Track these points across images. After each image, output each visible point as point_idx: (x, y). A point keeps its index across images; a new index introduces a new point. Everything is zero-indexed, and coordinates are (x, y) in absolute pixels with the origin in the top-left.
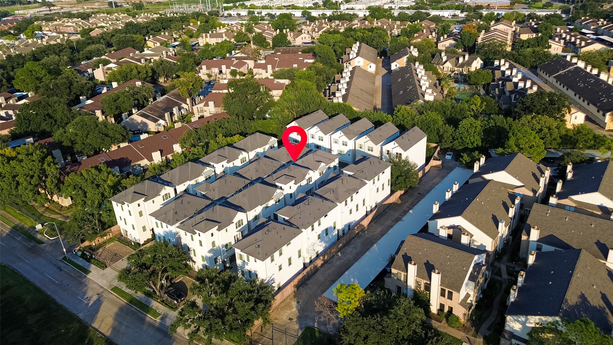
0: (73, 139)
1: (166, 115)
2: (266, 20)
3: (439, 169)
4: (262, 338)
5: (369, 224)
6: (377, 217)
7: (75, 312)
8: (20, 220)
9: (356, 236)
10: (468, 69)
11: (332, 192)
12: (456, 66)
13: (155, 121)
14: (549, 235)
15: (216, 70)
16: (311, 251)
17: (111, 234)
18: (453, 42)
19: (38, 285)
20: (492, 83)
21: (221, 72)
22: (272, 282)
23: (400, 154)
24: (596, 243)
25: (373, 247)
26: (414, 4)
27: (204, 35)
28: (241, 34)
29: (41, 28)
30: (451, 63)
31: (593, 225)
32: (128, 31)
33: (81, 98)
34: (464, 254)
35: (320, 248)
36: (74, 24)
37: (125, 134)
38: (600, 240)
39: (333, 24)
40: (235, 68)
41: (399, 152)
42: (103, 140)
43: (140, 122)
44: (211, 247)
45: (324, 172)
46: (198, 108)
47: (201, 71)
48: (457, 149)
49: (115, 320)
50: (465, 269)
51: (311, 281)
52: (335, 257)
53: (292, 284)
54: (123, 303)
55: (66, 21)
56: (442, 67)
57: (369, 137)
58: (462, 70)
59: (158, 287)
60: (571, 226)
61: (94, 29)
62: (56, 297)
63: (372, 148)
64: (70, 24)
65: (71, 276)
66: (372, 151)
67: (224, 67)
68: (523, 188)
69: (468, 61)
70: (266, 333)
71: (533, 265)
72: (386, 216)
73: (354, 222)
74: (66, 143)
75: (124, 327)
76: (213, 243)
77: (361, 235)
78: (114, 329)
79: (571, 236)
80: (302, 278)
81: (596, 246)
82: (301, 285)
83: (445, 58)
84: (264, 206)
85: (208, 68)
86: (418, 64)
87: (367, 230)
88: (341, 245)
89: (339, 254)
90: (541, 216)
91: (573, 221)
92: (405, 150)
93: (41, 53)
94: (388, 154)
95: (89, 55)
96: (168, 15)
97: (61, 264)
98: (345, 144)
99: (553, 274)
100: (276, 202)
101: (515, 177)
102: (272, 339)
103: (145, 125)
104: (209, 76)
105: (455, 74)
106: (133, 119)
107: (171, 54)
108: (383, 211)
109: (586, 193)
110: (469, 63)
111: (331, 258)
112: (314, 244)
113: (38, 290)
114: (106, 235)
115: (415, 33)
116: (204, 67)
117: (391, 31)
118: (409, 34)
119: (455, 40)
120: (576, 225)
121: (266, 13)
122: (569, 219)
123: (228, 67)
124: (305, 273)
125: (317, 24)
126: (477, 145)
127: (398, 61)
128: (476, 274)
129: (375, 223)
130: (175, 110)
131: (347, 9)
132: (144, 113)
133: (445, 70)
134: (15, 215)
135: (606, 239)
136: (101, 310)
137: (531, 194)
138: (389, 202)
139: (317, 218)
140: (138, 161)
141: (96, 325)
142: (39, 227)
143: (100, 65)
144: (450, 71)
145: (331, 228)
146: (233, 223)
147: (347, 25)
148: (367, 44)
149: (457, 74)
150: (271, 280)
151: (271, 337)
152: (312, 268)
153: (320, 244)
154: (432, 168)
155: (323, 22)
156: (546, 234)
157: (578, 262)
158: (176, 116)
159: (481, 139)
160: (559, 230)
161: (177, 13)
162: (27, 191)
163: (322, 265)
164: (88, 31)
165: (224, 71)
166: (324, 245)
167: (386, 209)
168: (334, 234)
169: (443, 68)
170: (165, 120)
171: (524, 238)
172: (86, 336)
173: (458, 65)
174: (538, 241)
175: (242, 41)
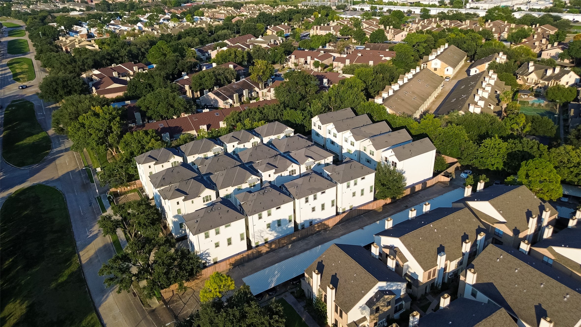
0: (148, 106)
1: (234, 95)
3: (445, 186)
4: (179, 301)
5: (334, 226)
6: (347, 220)
7: (77, 239)
8: (93, 162)
9: (316, 233)
10: (557, 83)
11: (296, 187)
12: (542, 78)
13: (224, 99)
14: (489, 283)
15: (302, 60)
16: (257, 237)
17: (135, 185)
18: (560, 51)
19: (70, 212)
20: (572, 102)
21: (306, 62)
22: (207, 255)
23: (396, 163)
24: (536, 307)
25: (317, 247)
26: (551, 5)
27: (315, 27)
28: (346, 28)
29: (203, 14)
30: (537, 75)
31: (542, 286)
32: (259, 20)
33: (183, 73)
34: (369, 276)
35: (271, 236)
36: (226, 12)
37: (188, 107)
38: (542, 304)
39: (443, 23)
40: (318, 60)
41: (395, 161)
42: (168, 110)
43: (213, 98)
44: (177, 214)
45: (312, 167)
46: (263, 92)
47: (290, 60)
48: (479, 168)
49: (96, 253)
50: (363, 292)
51: (250, 264)
52: (285, 248)
53: (228, 262)
54: (109, 241)
55: (223, 9)
56: (526, 78)
57: (373, 141)
58: (548, 84)
59: (133, 236)
60: (518, 280)
61: (235, 17)
62: (73, 225)
63: (373, 152)
64: (223, 12)
65: (93, 212)
66: (373, 155)
67: (309, 58)
68: (504, 225)
69: (558, 74)
70: (185, 297)
71: (445, 309)
72: (357, 221)
73: (318, 220)
74: (143, 109)
75: (97, 260)
76: (179, 211)
77: (321, 234)
78: (91, 260)
79: (512, 290)
80: (240, 259)
81: (534, 310)
82: (238, 265)
83: (531, 69)
84: (236, 187)
85: (296, 58)
86: (492, 72)
87: (329, 230)
88: (294, 238)
89: (290, 246)
90: (491, 260)
91: (522, 274)
92: (400, 160)
93: (185, 34)
94: (386, 161)
95: (217, 38)
96: (300, 8)
97: (94, 201)
98: (352, 144)
99: (450, 325)
100: (252, 187)
101: (499, 211)
102: (185, 304)
103: (216, 101)
104: (296, 65)
105: (538, 87)
106: (208, 96)
107: (278, 42)
108: (357, 216)
109: (569, 247)
110: (558, 77)
111: (279, 248)
112: (263, 231)
113: (68, 217)
114: (129, 186)
115: (522, 38)
116: (293, 56)
117: (500, 33)
118: (516, 39)
119: (563, 49)
120: (523, 280)
121: (387, 9)
122: (519, 271)
123: (312, 58)
124: (244, 255)
125: (425, 22)
126: (497, 168)
127: (479, 66)
128: (375, 300)
129: (342, 225)
130: (245, 92)
131: (471, 8)
132: (218, 92)
133: (529, 81)
134: (93, 157)
135: (550, 305)
136: (92, 243)
137: (511, 234)
138: (367, 209)
139: (268, 207)
140: (188, 130)
141: (81, 253)
142: (99, 169)
143: (218, 48)
144: (535, 83)
145: (285, 220)
146: (200, 196)
147: (454, 25)
148: (458, 47)
149: (541, 88)
150: (206, 254)
151: (185, 302)
152: (254, 252)
153: (270, 232)
154: (439, 183)
155: (433, 21)
156: (486, 280)
157: (484, 320)
158: (245, 97)
159: (504, 162)
160: (502, 280)
161: (307, 6)
162: (93, 141)
163: (267, 252)
164: (231, 18)
165: (308, 62)
166: (276, 235)
167: (362, 214)
168: (289, 227)
169: (528, 79)
170: (233, 100)
171: (462, 278)
172: (70, 260)
173: (545, 77)
174: (473, 286)
175: (347, 35)
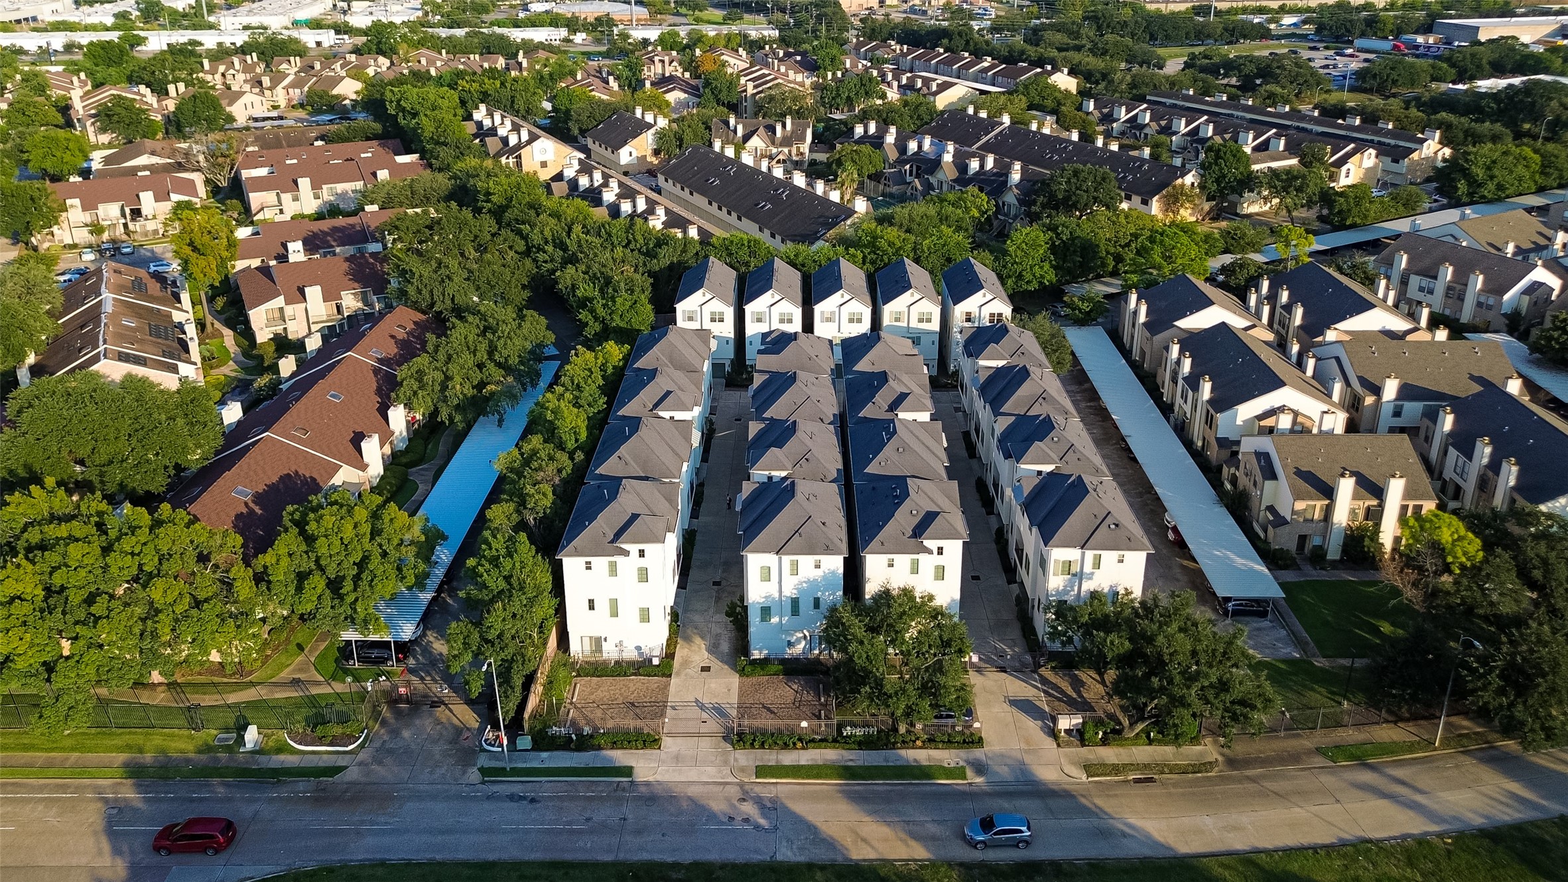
2: (57, 63)
10: (798, 148)
21: (136, 213)
23: (1000, 315)
41: (996, 312)
57: (918, 290)
63: (930, 314)
66: (929, 320)
69: (793, 131)
94: (968, 320)
98: (856, 319)
104: (97, 229)
110: (799, 136)
123: (160, 197)
130: (192, 331)
140: (330, 474)
165: (148, 210)
170: (192, 363)
174: (1397, 399)
